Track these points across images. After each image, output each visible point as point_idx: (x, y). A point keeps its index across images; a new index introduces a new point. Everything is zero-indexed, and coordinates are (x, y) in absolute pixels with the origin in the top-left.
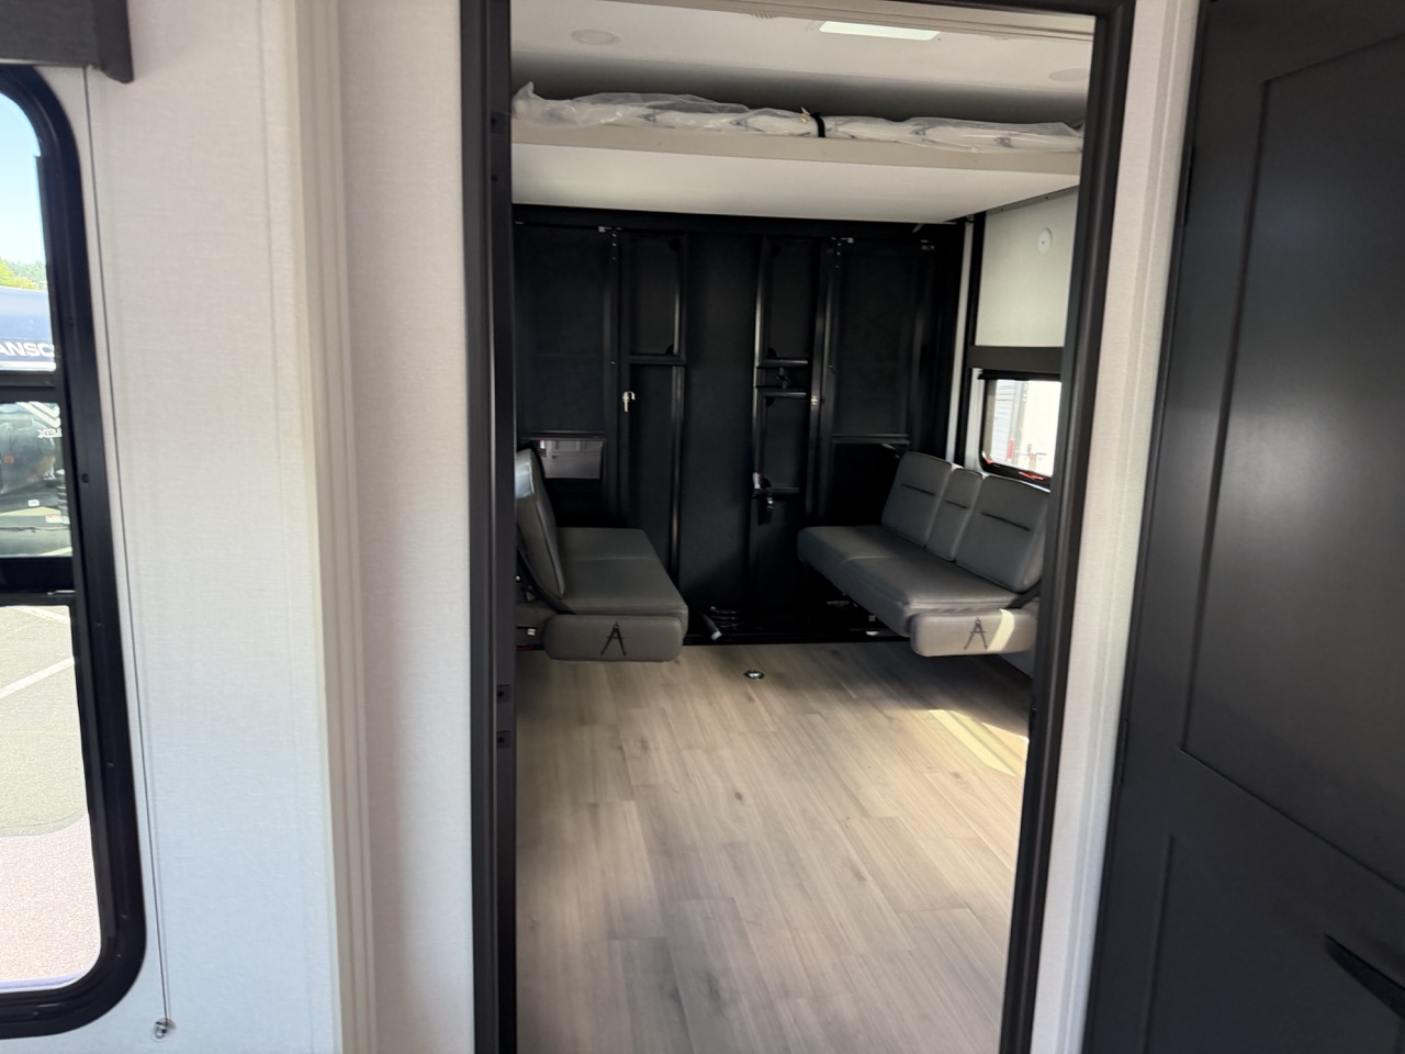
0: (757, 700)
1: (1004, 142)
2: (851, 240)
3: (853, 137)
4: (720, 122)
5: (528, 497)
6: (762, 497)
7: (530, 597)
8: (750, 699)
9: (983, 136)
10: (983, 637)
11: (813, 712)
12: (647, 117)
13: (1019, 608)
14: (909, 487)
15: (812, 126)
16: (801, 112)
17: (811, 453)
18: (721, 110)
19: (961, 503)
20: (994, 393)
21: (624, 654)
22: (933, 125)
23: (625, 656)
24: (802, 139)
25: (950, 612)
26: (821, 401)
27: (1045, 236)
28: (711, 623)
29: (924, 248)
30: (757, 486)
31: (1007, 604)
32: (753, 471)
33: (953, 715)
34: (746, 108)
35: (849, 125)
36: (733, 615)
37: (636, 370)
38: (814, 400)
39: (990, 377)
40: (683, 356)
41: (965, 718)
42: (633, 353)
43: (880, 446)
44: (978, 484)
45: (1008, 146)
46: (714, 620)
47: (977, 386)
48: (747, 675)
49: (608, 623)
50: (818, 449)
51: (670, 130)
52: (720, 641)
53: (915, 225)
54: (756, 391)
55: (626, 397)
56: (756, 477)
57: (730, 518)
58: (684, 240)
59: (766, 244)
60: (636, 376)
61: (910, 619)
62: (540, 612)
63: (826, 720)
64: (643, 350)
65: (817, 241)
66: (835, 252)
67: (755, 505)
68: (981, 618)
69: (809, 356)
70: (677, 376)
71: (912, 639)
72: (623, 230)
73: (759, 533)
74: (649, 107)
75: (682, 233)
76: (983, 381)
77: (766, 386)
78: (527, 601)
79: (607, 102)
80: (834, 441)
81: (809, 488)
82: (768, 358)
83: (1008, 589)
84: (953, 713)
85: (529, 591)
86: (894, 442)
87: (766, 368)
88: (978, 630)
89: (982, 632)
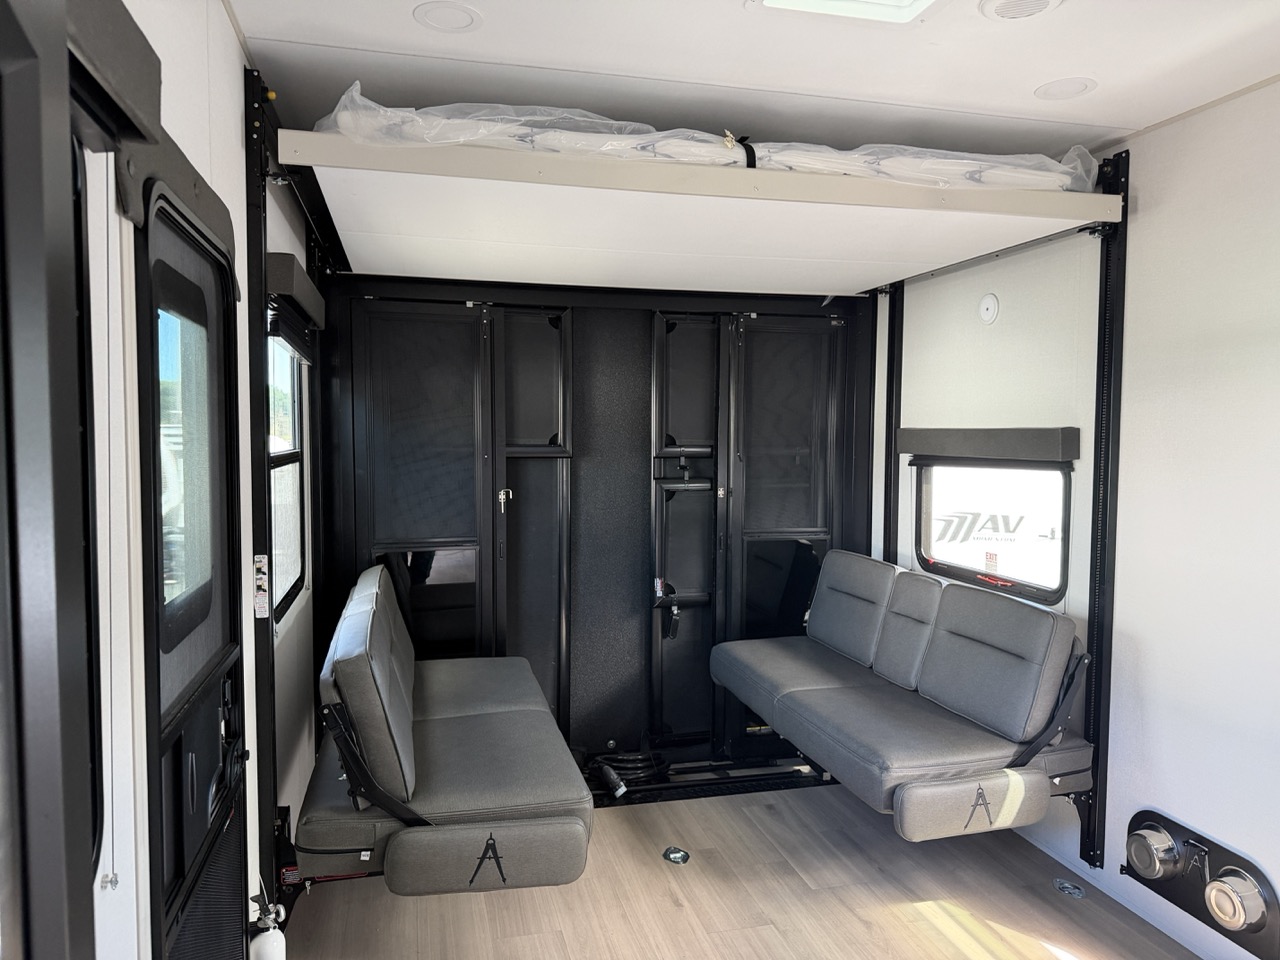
0: (686, 903)
1: (973, 177)
2: (754, 315)
3: (791, 168)
4: (618, 145)
5: (358, 657)
6: (666, 608)
7: (362, 803)
8: (677, 904)
9: (950, 168)
10: (987, 811)
11: (762, 920)
12: (522, 138)
13: (1023, 765)
14: (836, 590)
15: (740, 154)
16: (725, 136)
17: (720, 552)
18: (620, 131)
19: (916, 616)
20: (929, 482)
21: (504, 880)
22: (889, 155)
23: (504, 882)
24: (726, 169)
25: (939, 778)
26: (728, 493)
27: (990, 302)
28: (613, 775)
29: (834, 323)
30: (659, 593)
31: (1009, 760)
32: (654, 577)
33: (945, 910)
34: (651, 128)
35: (786, 152)
36: (641, 761)
37: (511, 461)
38: (721, 493)
39: (922, 463)
40: (569, 447)
41: (962, 913)
42: (508, 445)
43: (797, 542)
44: (937, 594)
45: (979, 181)
46: (615, 768)
47: (907, 474)
48: (666, 856)
49: (479, 834)
50: (727, 548)
51: (555, 154)
52: (627, 799)
53: (824, 298)
54: (653, 483)
55: (502, 497)
56: (658, 583)
57: (628, 633)
58: (566, 316)
59: (659, 323)
60: (514, 472)
61: (893, 792)
62: (378, 825)
63: (784, 934)
64: (522, 441)
65: (716, 317)
66: (737, 329)
67: (657, 614)
68: (984, 784)
69: (712, 443)
70: (563, 469)
71: (897, 818)
72: (495, 305)
73: (663, 646)
74: (523, 125)
75: (565, 309)
76: (914, 468)
77: (664, 478)
78: (358, 809)
79: (464, 115)
80: (746, 538)
81: (720, 593)
82: (666, 446)
83: (1005, 737)
84: (943, 903)
85: (362, 795)
86: (813, 537)
87: (664, 458)
88: (980, 801)
89: (986, 804)
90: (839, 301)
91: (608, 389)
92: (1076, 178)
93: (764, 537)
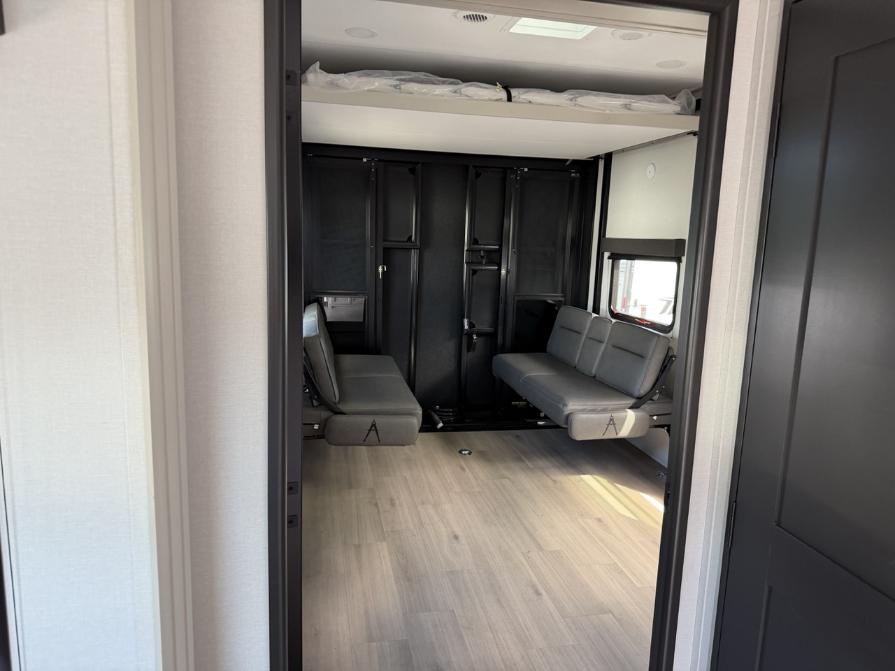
0: (467, 469)
1: (626, 107)
2: (526, 170)
3: (530, 102)
4: (443, 90)
5: (314, 336)
6: (470, 335)
7: (315, 403)
8: (463, 469)
9: (614, 102)
10: (615, 427)
11: (503, 477)
12: (395, 86)
13: (638, 408)
14: (564, 328)
15: (504, 95)
16: (497, 85)
17: (501, 305)
18: (443, 83)
19: (598, 339)
20: (618, 268)
22: (582, 95)
23: (380, 442)
24: (497, 103)
25: (593, 411)
26: (508, 272)
27: (651, 168)
28: (437, 418)
29: (573, 175)
30: (466, 327)
31: (630, 405)
32: (463, 318)
33: (595, 479)
34: (460, 82)
35: (527, 94)
36: (451, 412)
37: (386, 250)
38: (503, 272)
39: (615, 257)
40: (418, 243)
41: (604, 481)
42: (385, 240)
43: (545, 302)
44: (610, 327)
45: (629, 109)
46: (438, 415)
47: (607, 263)
48: (460, 452)
49: (368, 420)
50: (506, 303)
51: (410, 95)
52: (442, 429)
53: (567, 160)
54: (465, 266)
55: (380, 269)
56: (466, 321)
57: (449, 348)
58: (419, 167)
59: (472, 171)
60: (387, 256)
61: (568, 416)
62: (322, 413)
63: (513, 482)
64: (392, 239)
65: (505, 170)
66: (516, 177)
67: (465, 339)
68: (614, 415)
69: (499, 243)
70: (414, 255)
71: (569, 429)
72: (379, 160)
73: (467, 357)
74: (397, 80)
75: (418, 163)
76: (611, 260)
77: (472, 262)
78: (313, 406)
79: (369, 75)
80: (516, 298)
81: (500, 328)
82: (473, 244)
83: (630, 395)
84: (596, 477)
85: (315, 399)
86: (555, 299)
87: (472, 251)
88: (611, 423)
89: (614, 424)
90: (576, 163)
91: (441, 209)
92: (683, 108)
93: (528, 298)
